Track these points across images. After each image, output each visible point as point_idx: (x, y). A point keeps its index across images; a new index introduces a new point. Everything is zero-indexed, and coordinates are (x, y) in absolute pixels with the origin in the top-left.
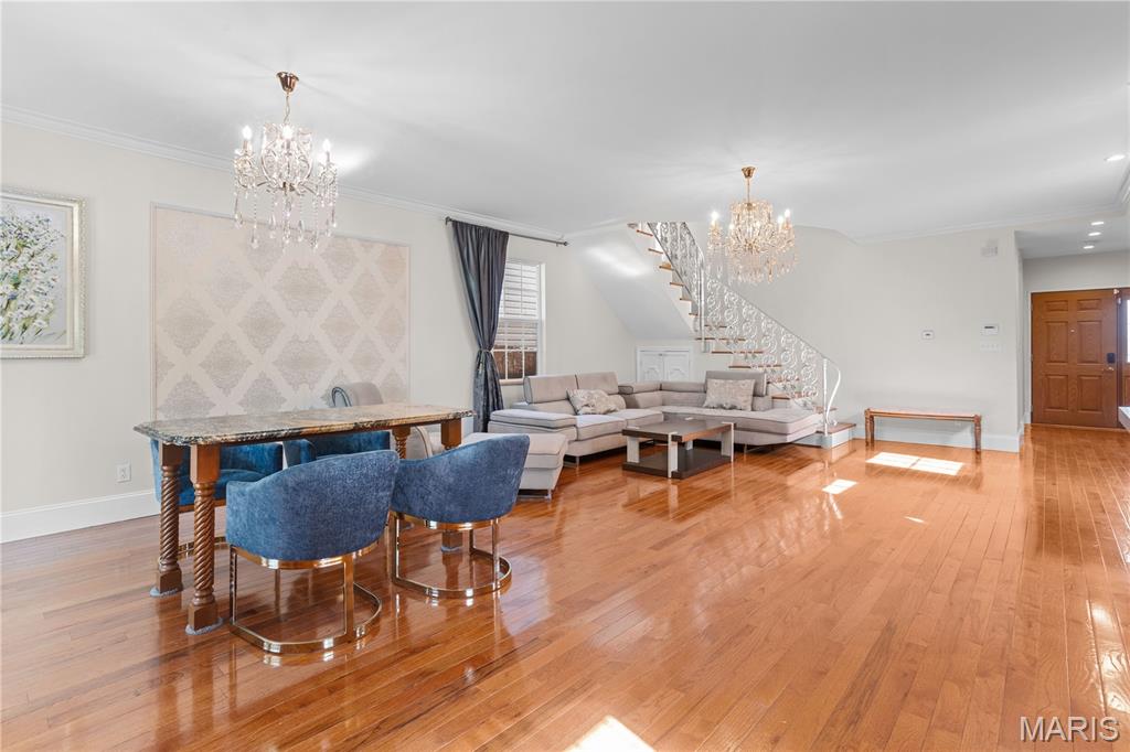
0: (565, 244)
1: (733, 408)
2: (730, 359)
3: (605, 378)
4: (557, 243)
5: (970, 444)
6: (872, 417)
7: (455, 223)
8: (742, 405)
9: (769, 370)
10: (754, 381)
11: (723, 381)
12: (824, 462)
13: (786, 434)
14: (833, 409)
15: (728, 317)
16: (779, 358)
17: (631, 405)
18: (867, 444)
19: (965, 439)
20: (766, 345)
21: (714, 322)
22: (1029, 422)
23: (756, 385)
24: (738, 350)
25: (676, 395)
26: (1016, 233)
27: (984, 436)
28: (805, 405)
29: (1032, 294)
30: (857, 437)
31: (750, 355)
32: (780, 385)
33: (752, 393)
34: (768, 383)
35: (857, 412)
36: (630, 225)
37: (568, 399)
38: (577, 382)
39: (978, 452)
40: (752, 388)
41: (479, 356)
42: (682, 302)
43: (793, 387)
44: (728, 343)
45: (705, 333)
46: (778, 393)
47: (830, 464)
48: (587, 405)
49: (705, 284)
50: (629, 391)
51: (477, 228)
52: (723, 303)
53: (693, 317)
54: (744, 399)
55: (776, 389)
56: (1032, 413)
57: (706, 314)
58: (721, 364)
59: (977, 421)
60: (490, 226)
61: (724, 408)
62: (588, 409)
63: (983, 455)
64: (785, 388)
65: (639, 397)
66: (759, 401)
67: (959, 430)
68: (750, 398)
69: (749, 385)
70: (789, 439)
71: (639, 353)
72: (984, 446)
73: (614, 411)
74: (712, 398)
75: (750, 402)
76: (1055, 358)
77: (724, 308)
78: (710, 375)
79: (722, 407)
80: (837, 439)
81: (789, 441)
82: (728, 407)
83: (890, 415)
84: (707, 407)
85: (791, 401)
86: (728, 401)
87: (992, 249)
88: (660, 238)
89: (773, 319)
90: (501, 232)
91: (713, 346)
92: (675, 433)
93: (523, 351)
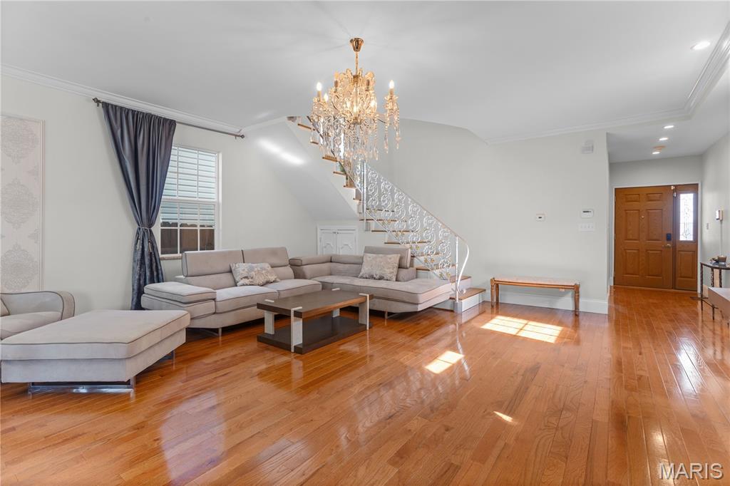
0: (242, 137)
1: (381, 278)
2: (386, 237)
3: (274, 252)
4: (236, 136)
5: (571, 307)
6: (497, 286)
7: (106, 106)
8: (387, 275)
9: (414, 246)
10: (399, 255)
11: (374, 255)
12: (456, 325)
13: (417, 304)
14: (464, 278)
15: (384, 201)
16: (422, 236)
17: (298, 275)
18: (492, 306)
19: (566, 303)
20: (412, 225)
21: (373, 206)
22: (612, 284)
23: (401, 259)
24: (391, 229)
25: (340, 267)
26: (608, 134)
27: (581, 300)
28: (441, 275)
29: (616, 189)
30: (486, 300)
31: (400, 234)
32: (422, 258)
33: (397, 265)
34: (414, 257)
35: (483, 280)
36: (291, 118)
37: (231, 271)
38: (243, 256)
39: (576, 313)
40: (397, 262)
41: (138, 233)
42: (346, 188)
43: (432, 261)
44: (383, 223)
45: (367, 215)
46: (421, 265)
47: (461, 326)
48: (246, 277)
49: (367, 174)
50: (299, 263)
51: (135, 114)
52: (380, 190)
53: (358, 201)
54: (390, 271)
55: (418, 262)
56: (614, 278)
57: (367, 200)
58: (378, 241)
59: (576, 289)
60: (153, 113)
61: (375, 279)
62: (246, 281)
63: (581, 317)
64: (426, 261)
65: (307, 269)
66: (403, 272)
67: (562, 295)
68: (396, 269)
69: (395, 259)
70: (420, 308)
71: (319, 231)
72: (581, 309)
73: (274, 282)
74: (365, 270)
75: (395, 274)
76: (631, 237)
77: (380, 194)
78: (368, 250)
79: (372, 277)
80: (467, 304)
81: (419, 310)
82: (377, 277)
83: (510, 283)
84: (362, 277)
85: (431, 272)
86: (377, 273)
87: (589, 148)
88: (322, 133)
89: (417, 203)
90: (165, 120)
91: (373, 225)
92: (299, 308)
93: (199, 228)
